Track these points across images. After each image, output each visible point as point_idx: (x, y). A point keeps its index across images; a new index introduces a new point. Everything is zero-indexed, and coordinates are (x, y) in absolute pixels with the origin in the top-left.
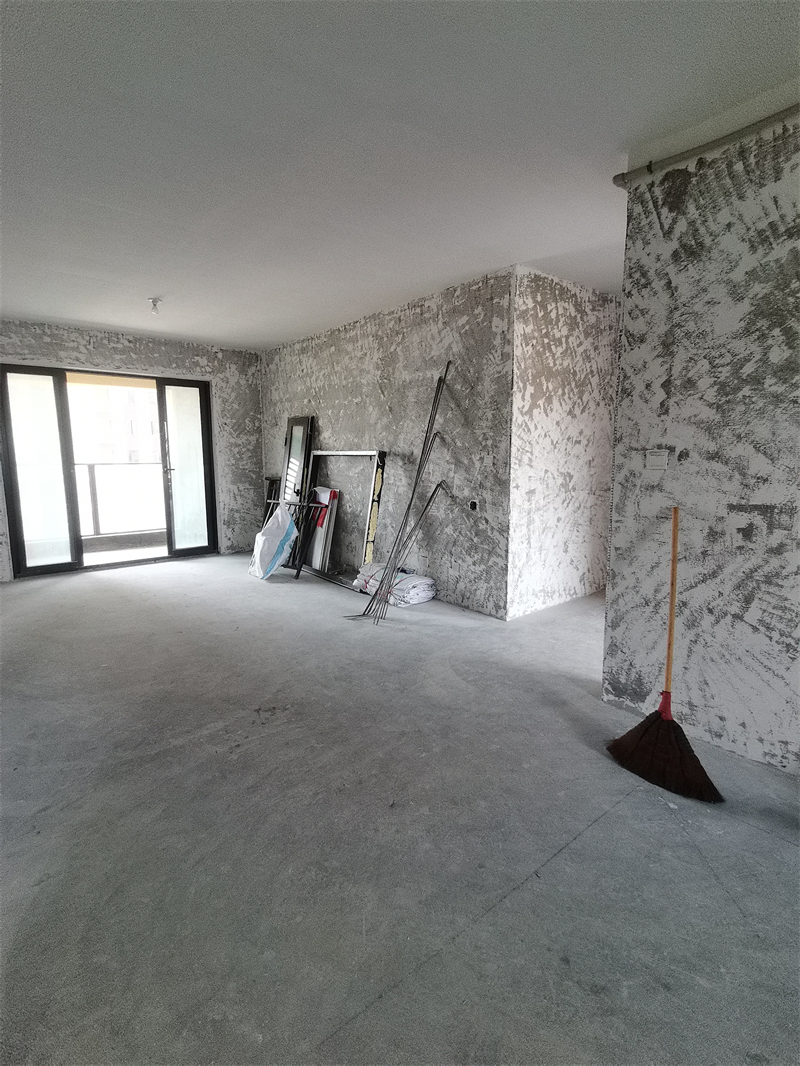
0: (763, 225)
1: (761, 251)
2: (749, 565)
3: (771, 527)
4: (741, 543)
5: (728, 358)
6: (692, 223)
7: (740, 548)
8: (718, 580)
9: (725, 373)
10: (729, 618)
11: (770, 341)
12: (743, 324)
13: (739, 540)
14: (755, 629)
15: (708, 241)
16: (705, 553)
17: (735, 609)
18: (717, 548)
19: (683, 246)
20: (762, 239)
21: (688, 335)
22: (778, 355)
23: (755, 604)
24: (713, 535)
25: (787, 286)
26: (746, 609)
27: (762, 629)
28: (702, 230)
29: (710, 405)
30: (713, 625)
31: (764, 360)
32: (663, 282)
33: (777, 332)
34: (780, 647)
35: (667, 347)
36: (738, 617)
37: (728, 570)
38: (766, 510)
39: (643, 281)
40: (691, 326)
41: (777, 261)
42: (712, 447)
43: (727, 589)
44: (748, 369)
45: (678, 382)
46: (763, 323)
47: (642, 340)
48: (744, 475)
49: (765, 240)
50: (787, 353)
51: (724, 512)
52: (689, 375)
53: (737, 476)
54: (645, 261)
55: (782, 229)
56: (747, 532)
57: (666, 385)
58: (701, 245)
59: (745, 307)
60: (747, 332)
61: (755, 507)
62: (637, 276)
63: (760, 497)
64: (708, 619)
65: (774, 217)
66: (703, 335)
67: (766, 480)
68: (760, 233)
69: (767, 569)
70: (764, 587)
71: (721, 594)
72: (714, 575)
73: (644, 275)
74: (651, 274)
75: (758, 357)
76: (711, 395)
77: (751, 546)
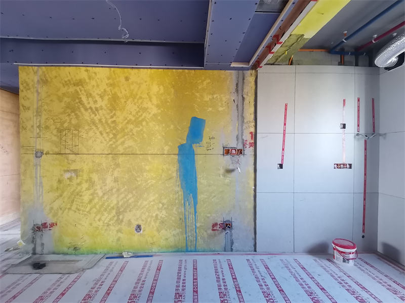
0: (66, 79)
1: (66, 87)
2: (72, 190)
3: (77, 176)
4: (69, 183)
5: (59, 121)
6: (43, 72)
7: (69, 185)
8: (62, 197)
9: (58, 125)
10: (67, 210)
11: (71, 117)
12: (63, 110)
13: (68, 182)
14: (75, 212)
15: (49, 80)
16: (57, 188)
17: (68, 206)
18: (61, 185)
19: (41, 79)
20: (66, 84)
21: (45, 110)
22: (74, 122)
23: (75, 203)
24: (60, 181)
25: (75, 100)
26: (71, 206)
27: (77, 211)
28: (47, 75)
29: (55, 136)
30: (62, 214)
31: (70, 122)
32: (35, 90)
33: (73, 114)
34: (83, 216)
35: (38, 113)
36: (70, 209)
37: (65, 194)
38: (75, 171)
39: (27, 87)
40: (46, 107)
41: (71, 92)
42: (57, 150)
43: (66, 200)
44: (66, 125)
45: (43, 126)
46: (69, 111)
47: (29, 109)
48: (68, 160)
49: (67, 84)
50: (77, 121)
51: (63, 173)
52: (47, 124)
53: (66, 160)
54: (27, 80)
55: (72, 82)
56: (70, 179)
57: (39, 127)
58: (47, 80)
59: (63, 104)
60: (64, 113)
61: (72, 170)
62: (25, 85)
63: (73, 167)
64: (60, 212)
65: (69, 78)
66: (50, 111)
67: (74, 161)
68: (66, 82)
69: (77, 190)
70: (77, 197)
71: (64, 202)
72: (61, 196)
73: (28, 85)
74: (30, 85)
75: (68, 121)
76: (55, 132)
77: (72, 183)
